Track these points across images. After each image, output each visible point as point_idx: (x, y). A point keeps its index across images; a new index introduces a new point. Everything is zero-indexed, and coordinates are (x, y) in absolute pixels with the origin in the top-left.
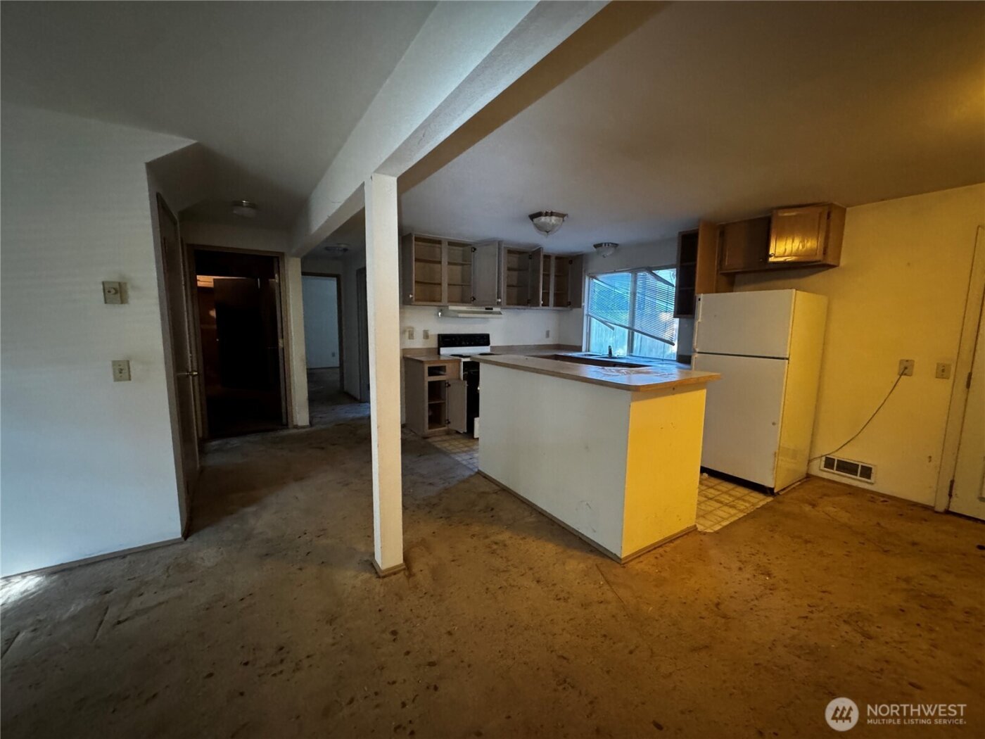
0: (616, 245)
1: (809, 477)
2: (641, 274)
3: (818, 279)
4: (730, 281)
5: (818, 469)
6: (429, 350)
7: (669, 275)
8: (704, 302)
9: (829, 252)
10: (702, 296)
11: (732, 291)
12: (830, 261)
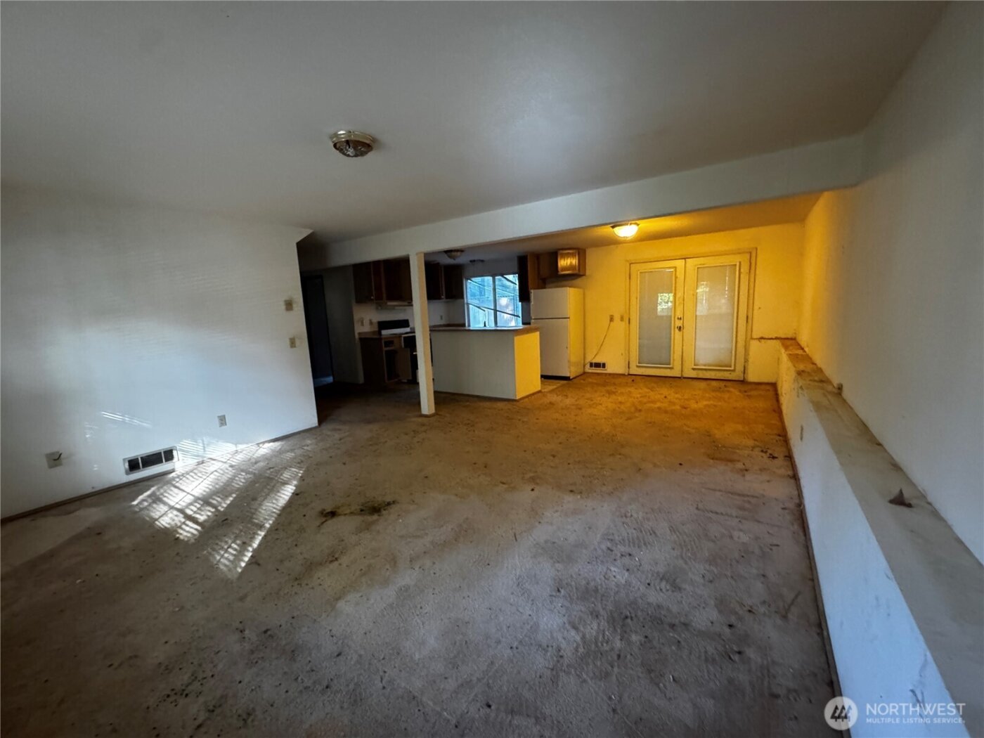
0: (482, 261)
1: (584, 373)
2: (497, 277)
3: (578, 281)
4: (543, 283)
5: (588, 369)
6: (374, 333)
7: (514, 278)
8: (533, 293)
9: (581, 269)
10: (532, 291)
11: (545, 288)
12: (581, 273)
